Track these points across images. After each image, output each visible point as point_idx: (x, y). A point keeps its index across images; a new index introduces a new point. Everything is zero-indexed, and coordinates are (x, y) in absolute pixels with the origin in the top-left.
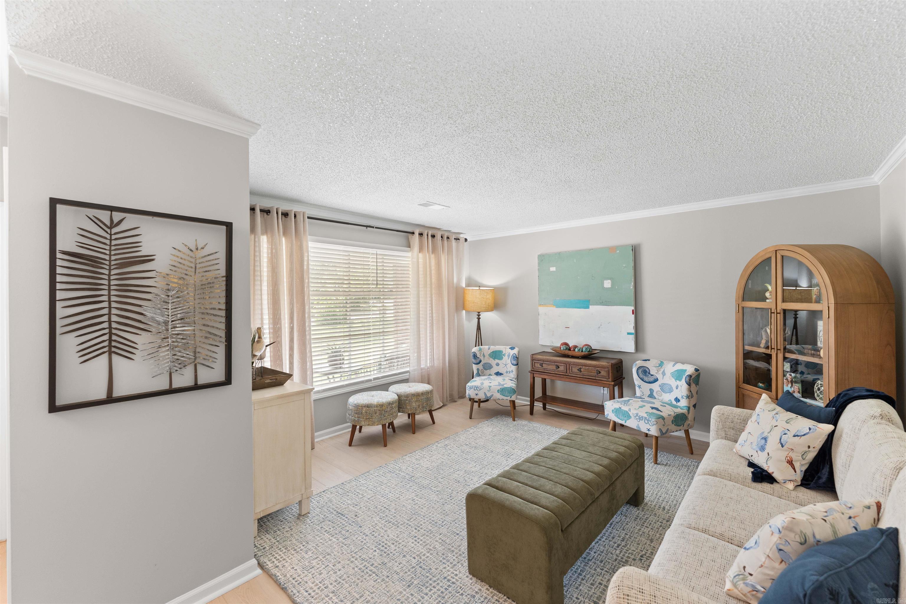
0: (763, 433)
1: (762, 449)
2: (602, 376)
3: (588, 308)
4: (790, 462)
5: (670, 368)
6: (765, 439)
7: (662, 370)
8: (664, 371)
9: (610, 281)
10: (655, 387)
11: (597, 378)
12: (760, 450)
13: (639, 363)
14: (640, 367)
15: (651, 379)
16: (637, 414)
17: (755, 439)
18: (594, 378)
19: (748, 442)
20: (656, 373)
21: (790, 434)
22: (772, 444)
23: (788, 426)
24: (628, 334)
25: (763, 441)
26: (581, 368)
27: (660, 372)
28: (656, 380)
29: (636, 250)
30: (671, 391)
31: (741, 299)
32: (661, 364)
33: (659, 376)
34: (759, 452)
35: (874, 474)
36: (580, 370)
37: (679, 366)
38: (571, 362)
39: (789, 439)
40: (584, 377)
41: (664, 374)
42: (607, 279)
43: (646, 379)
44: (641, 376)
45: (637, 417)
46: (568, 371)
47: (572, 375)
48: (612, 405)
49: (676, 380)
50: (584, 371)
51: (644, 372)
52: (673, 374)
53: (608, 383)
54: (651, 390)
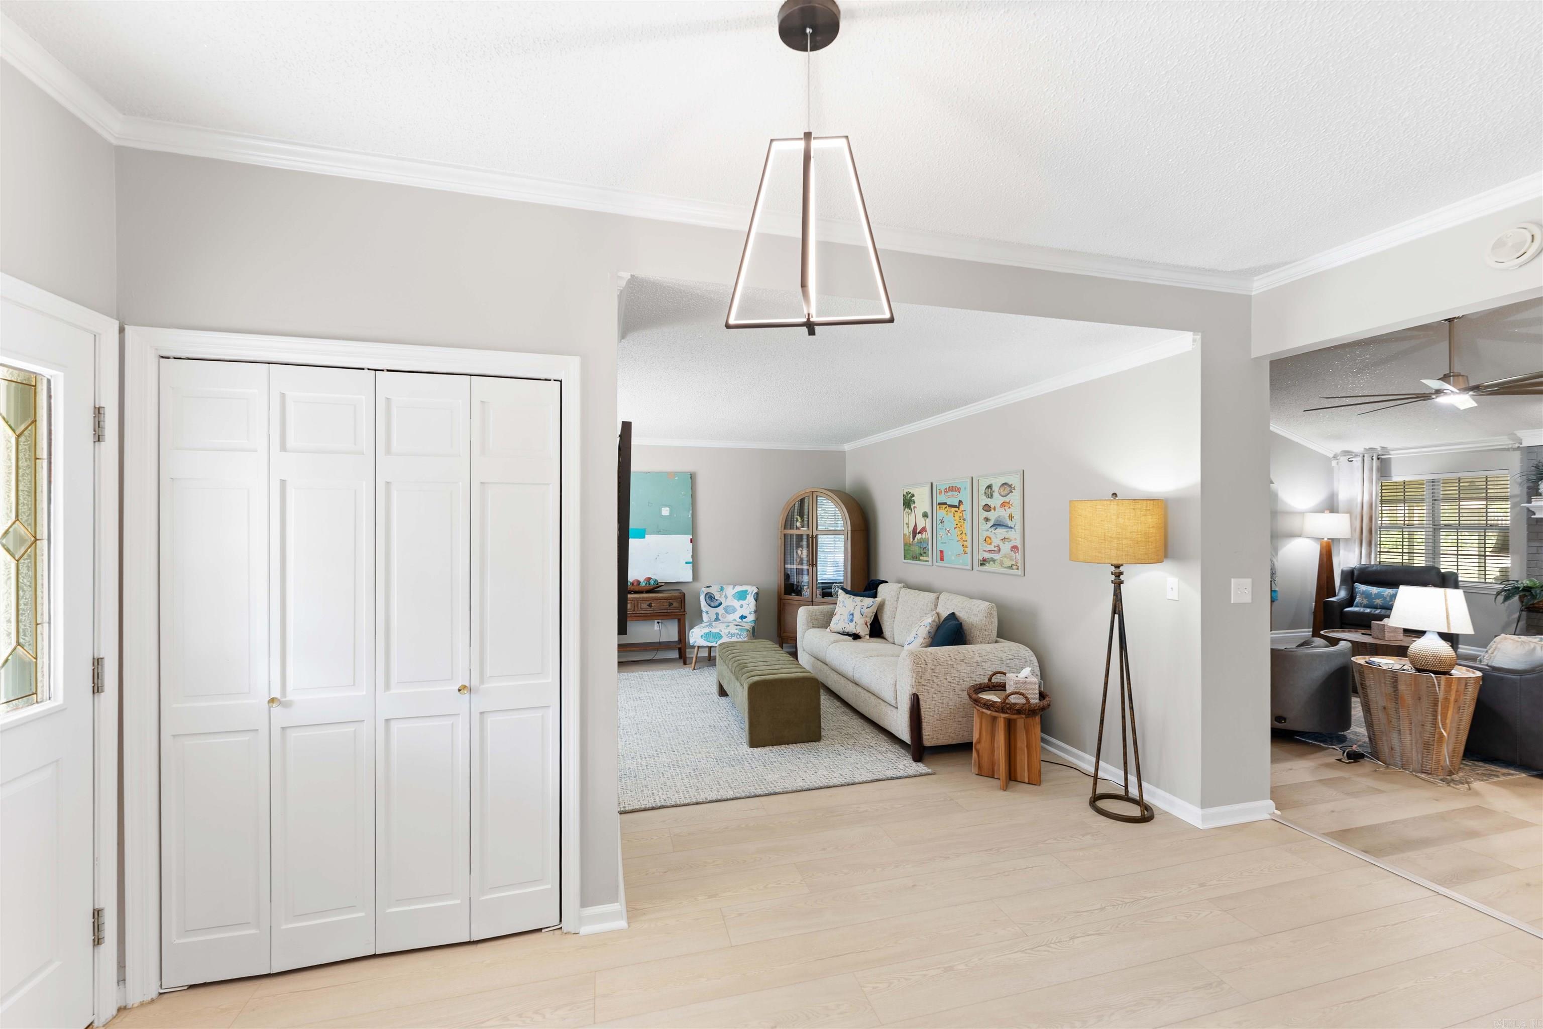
0: (850, 611)
1: (852, 621)
2: (675, 607)
3: (644, 537)
4: (866, 624)
5: (730, 591)
6: (852, 614)
7: (724, 594)
8: (726, 595)
9: (668, 509)
10: (720, 610)
11: (669, 611)
12: (851, 622)
13: (706, 590)
14: (707, 594)
15: (717, 604)
16: (729, 633)
17: (846, 617)
18: (666, 611)
19: (842, 619)
20: (720, 597)
21: (865, 608)
22: (857, 617)
23: (862, 604)
24: (686, 563)
25: (851, 616)
26: (651, 603)
27: (723, 596)
28: (720, 604)
29: (692, 477)
30: (734, 610)
31: (783, 528)
32: (722, 589)
33: (723, 600)
34: (850, 623)
35: (927, 604)
36: (650, 605)
37: (739, 588)
38: (640, 598)
39: (865, 610)
40: (655, 612)
41: (726, 597)
42: (666, 506)
43: (712, 604)
44: (708, 601)
45: (729, 635)
46: (636, 609)
47: (641, 612)
48: (701, 631)
49: (738, 600)
50: (655, 606)
51: (710, 597)
52: (734, 596)
53: (681, 613)
54: (717, 614)
